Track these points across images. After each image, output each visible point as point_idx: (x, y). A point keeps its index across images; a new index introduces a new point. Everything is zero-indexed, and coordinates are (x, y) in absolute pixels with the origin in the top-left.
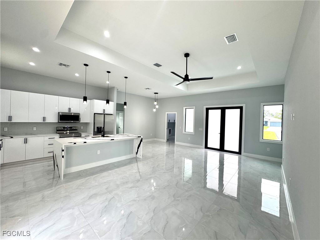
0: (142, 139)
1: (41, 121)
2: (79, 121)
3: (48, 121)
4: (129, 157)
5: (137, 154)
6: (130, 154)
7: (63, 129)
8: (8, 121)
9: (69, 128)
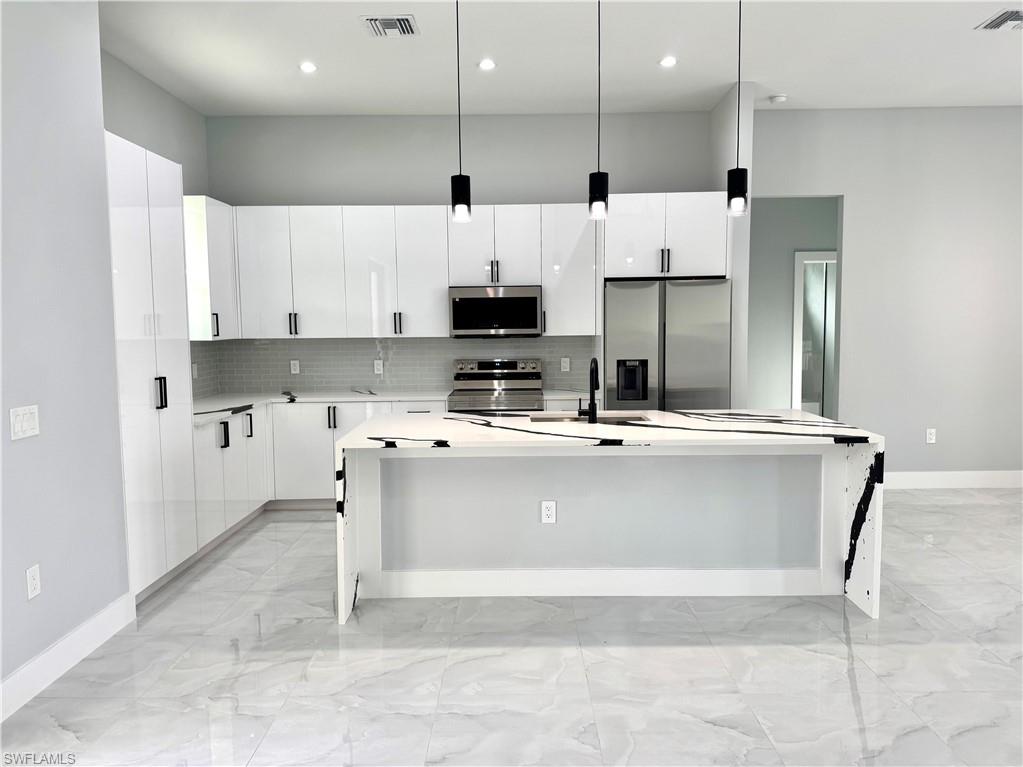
0: (880, 457)
1: (388, 332)
2: (535, 327)
3: (411, 330)
4: (773, 582)
5: (847, 576)
6: (784, 562)
7: (476, 371)
8: (288, 336)
9: (503, 365)
